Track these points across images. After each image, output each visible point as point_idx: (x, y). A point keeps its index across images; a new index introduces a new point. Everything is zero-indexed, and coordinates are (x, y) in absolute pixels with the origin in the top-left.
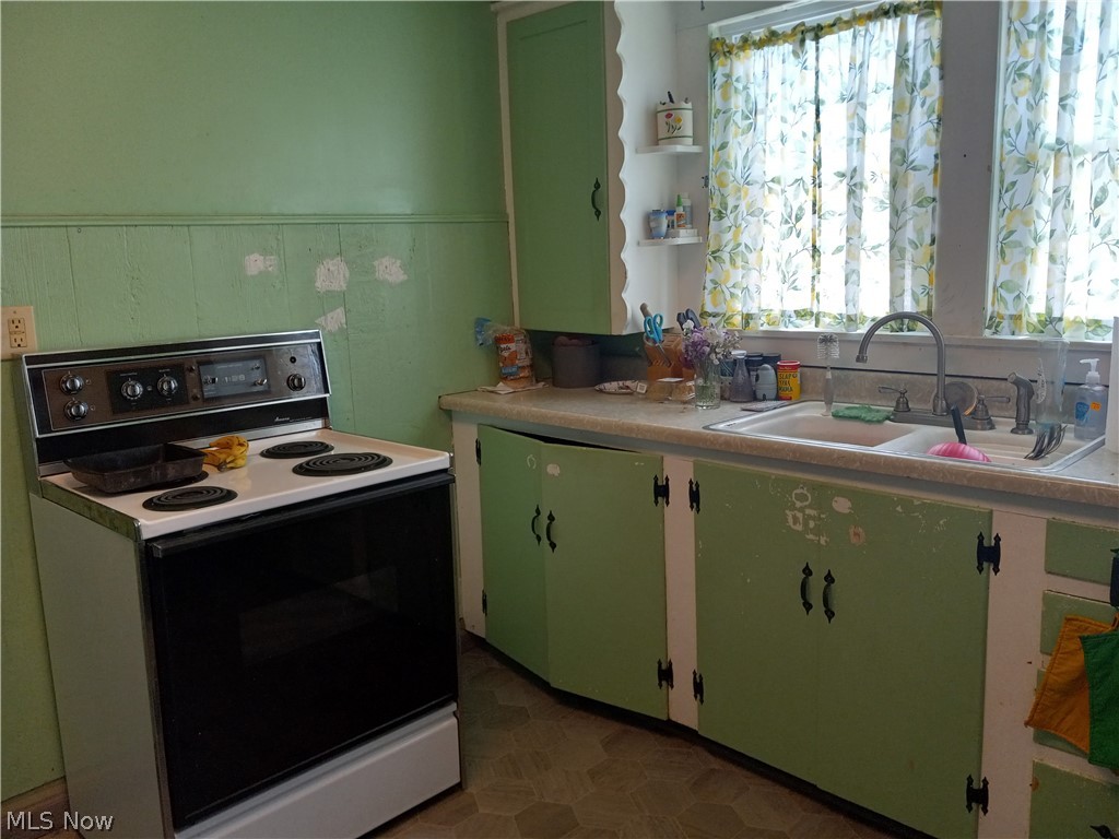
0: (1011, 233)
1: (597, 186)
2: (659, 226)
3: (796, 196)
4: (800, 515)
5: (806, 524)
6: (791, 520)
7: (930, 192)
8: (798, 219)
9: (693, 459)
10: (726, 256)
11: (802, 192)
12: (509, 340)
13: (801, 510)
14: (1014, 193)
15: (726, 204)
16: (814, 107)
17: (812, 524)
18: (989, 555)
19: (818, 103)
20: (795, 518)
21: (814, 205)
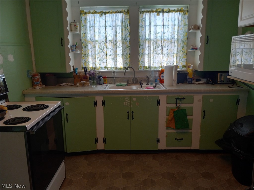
0: (143, 53)
1: (62, 39)
2: (74, 49)
3: (103, 45)
4: (126, 103)
5: (128, 104)
6: (125, 104)
7: (129, 46)
8: (103, 49)
9: (103, 96)
10: (87, 56)
11: (104, 44)
12: (37, 75)
13: (127, 102)
14: (143, 47)
15: (86, 45)
16: (105, 27)
17: (129, 104)
18: (159, 103)
19: (106, 26)
20: (126, 104)
21: (106, 46)
